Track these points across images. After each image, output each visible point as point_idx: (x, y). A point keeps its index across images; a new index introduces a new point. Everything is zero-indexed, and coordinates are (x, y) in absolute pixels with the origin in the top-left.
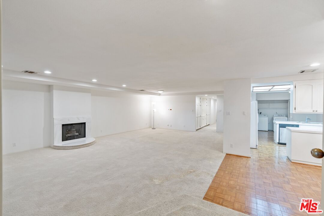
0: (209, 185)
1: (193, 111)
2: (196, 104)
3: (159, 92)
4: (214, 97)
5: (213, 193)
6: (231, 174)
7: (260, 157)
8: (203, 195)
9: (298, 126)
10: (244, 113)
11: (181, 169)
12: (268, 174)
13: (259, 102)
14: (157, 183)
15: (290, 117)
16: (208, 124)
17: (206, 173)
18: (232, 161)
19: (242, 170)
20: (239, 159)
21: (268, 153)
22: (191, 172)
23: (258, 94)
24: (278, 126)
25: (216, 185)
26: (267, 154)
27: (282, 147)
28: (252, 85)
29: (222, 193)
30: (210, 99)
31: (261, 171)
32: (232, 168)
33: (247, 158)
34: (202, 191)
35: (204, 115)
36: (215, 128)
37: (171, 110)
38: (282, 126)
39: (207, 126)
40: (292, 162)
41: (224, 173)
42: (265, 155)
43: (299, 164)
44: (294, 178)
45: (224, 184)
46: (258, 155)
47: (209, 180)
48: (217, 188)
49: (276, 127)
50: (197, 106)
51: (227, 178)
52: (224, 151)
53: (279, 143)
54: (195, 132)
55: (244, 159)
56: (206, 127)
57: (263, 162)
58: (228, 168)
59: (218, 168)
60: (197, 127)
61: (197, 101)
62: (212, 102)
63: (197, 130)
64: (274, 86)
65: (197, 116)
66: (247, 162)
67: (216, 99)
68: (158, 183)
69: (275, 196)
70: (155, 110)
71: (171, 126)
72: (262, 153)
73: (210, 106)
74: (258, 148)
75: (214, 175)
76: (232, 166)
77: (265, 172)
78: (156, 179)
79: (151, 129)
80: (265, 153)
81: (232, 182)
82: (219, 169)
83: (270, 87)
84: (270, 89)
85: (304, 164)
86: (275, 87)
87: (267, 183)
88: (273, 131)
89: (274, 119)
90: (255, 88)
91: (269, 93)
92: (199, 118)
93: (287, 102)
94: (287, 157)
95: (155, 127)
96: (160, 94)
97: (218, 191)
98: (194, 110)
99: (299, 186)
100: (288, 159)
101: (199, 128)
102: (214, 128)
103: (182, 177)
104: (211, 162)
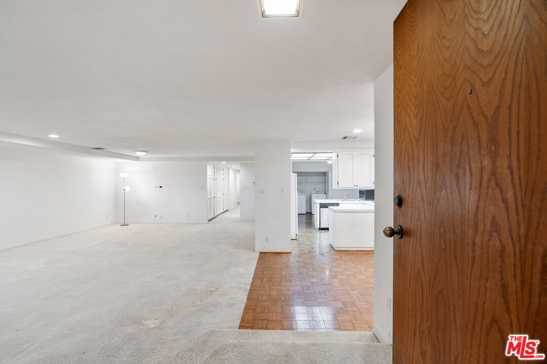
0: (243, 306)
1: (202, 188)
2: (208, 177)
3: (137, 153)
4: (235, 166)
5: (251, 314)
6: (271, 280)
7: (302, 250)
8: (238, 324)
9: (338, 205)
10: (282, 191)
11: (194, 289)
12: (314, 271)
13: (300, 174)
14: (152, 326)
15: (328, 194)
16: (225, 210)
17: (235, 287)
18: (269, 261)
19: (284, 273)
20: (278, 258)
21: (310, 243)
22: (212, 291)
23: (295, 163)
24: (318, 205)
25: (253, 302)
26: (309, 245)
27: (324, 234)
28: (292, 150)
29: (264, 312)
30: (229, 169)
31: (306, 268)
32: (270, 273)
33: (287, 254)
34: (234, 318)
35: (219, 195)
36: (239, 215)
37: (161, 187)
38: (323, 206)
39: (224, 212)
40: (335, 250)
41: (261, 282)
42: (307, 247)
43: (343, 251)
44: (340, 270)
45: (265, 297)
46: (300, 247)
47: (241, 298)
48: (256, 306)
49: (317, 208)
50: (208, 180)
51: (267, 288)
52: (257, 249)
53: (321, 229)
54: (206, 225)
55: (284, 256)
56: (223, 214)
57: (307, 256)
58: (266, 273)
59: (252, 276)
60: (210, 215)
61: (210, 171)
62: (231, 173)
63: (209, 221)
64: (315, 153)
65: (209, 197)
66: (288, 260)
67: (239, 169)
68: (154, 326)
69: (326, 297)
70: (127, 189)
71: (161, 217)
72: (304, 244)
73: (229, 179)
74: (298, 238)
75: (248, 288)
76: (271, 269)
77: (311, 269)
78: (149, 319)
79: (118, 227)
80: (307, 243)
81: (274, 293)
82: (253, 278)
83: (311, 155)
84: (311, 157)
85: (347, 251)
86: (317, 155)
87: (315, 282)
88: (311, 213)
89: (312, 198)
90: (293, 155)
91: (309, 162)
92: (212, 200)
93: (325, 174)
94: (331, 245)
95: (126, 222)
96: (138, 158)
97: (258, 310)
98: (204, 188)
99: (346, 278)
100: (332, 247)
101: (213, 216)
102: (235, 215)
103: (197, 304)
104: (241, 269)
